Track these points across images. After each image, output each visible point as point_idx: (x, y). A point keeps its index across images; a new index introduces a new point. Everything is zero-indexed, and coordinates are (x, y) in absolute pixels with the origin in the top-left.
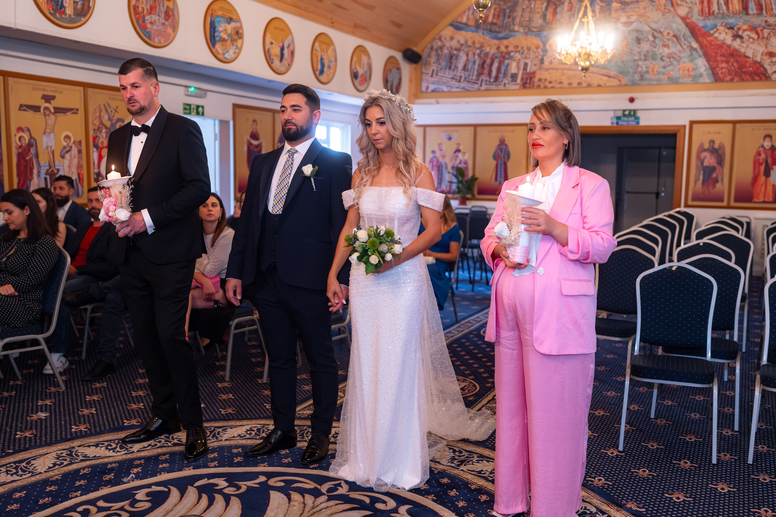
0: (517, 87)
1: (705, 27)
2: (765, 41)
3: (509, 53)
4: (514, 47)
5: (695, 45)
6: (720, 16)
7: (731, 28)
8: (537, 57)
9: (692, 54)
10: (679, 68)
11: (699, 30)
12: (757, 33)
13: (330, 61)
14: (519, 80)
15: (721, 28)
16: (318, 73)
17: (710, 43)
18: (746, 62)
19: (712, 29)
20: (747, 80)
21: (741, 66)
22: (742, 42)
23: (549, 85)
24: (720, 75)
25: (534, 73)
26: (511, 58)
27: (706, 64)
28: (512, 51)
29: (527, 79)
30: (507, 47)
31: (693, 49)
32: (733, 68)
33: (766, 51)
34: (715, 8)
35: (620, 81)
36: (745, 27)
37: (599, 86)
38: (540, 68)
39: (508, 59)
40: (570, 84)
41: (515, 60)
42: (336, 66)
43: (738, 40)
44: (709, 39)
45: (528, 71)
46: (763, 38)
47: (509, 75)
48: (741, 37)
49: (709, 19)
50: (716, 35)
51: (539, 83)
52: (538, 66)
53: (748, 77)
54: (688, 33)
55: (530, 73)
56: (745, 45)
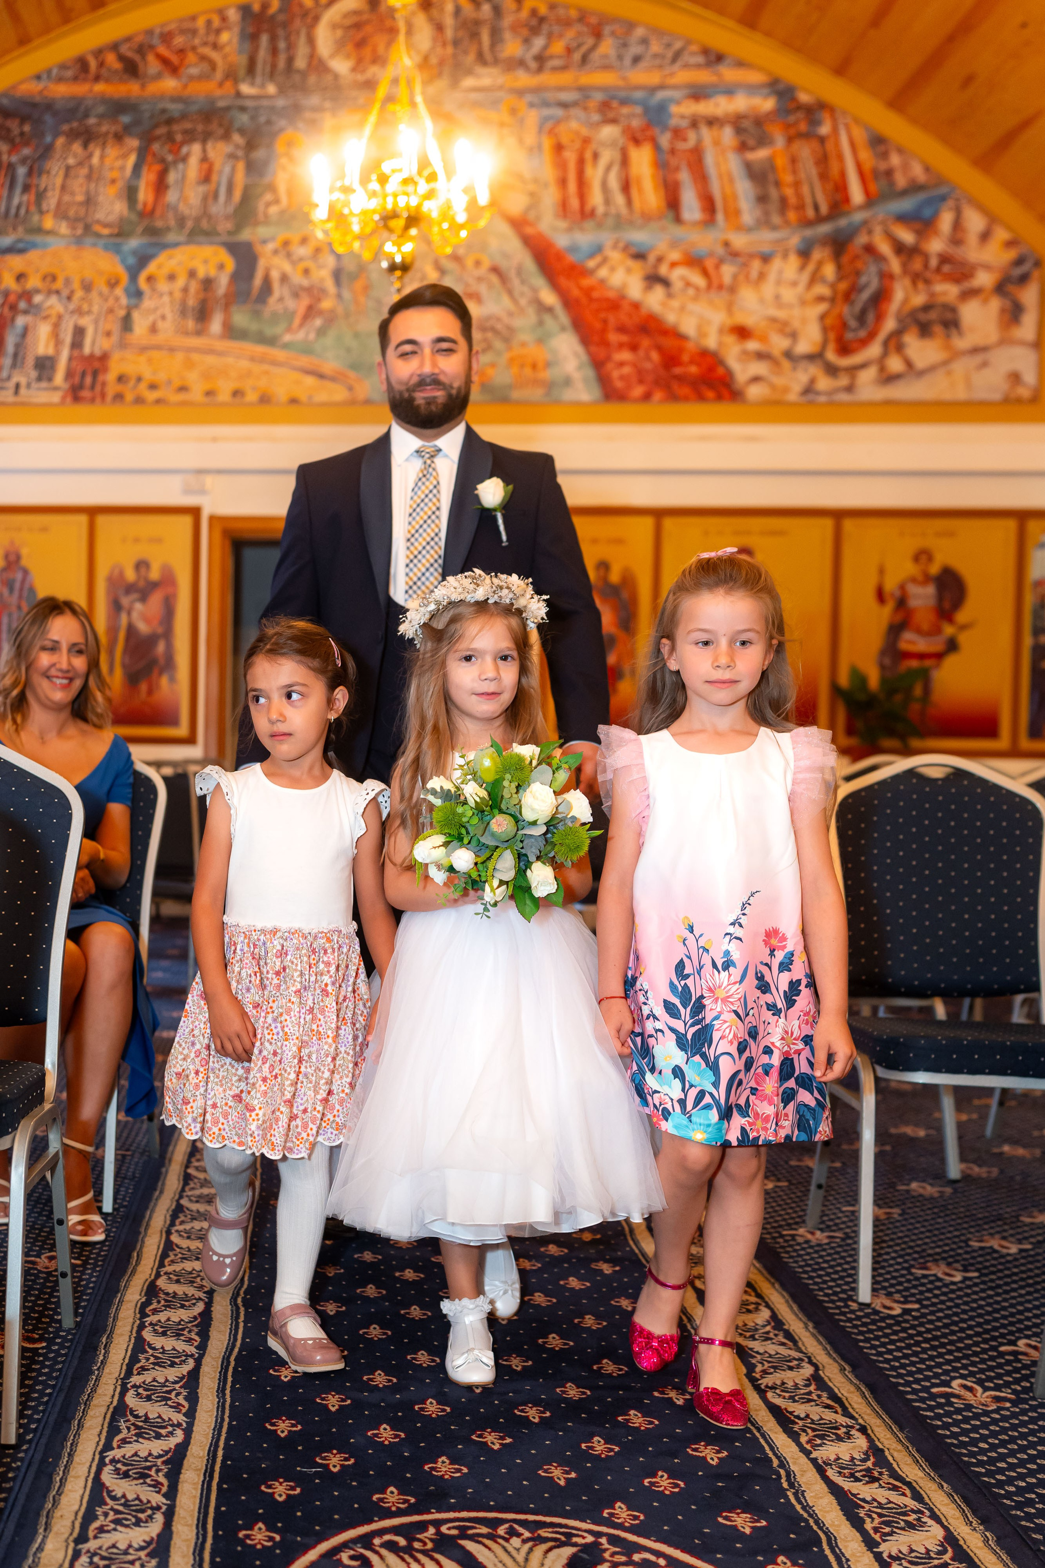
0: (56, 397)
1: (574, 248)
2: (724, 294)
3: (27, 295)
4: (44, 278)
5: (549, 297)
6: (610, 221)
7: (640, 256)
8: (111, 311)
9: (541, 323)
10: (511, 360)
11: (559, 256)
12: (705, 273)
14: (59, 378)
15: (615, 256)
17: (588, 292)
18: (681, 350)
19: (592, 256)
20: (686, 399)
21: (671, 360)
22: (670, 296)
23: (151, 396)
24: (619, 384)
25: (104, 358)
26: (32, 309)
27: (579, 349)
28: (37, 291)
29: (83, 374)
30: (20, 277)
31: (544, 309)
32: (648, 366)
33: (729, 322)
34: (596, 198)
35: (351, 389)
36: (675, 256)
37: (294, 401)
38: (123, 345)
39: (26, 312)
40: (209, 393)
41: (46, 318)
43: (659, 292)
44: (586, 282)
45: (87, 350)
46: (720, 287)
47: (30, 361)
48: (665, 283)
49: (582, 229)
50: (603, 273)
51: (119, 388)
52: (115, 338)
53: (686, 390)
54: (530, 264)
55: (92, 356)
56: (675, 303)
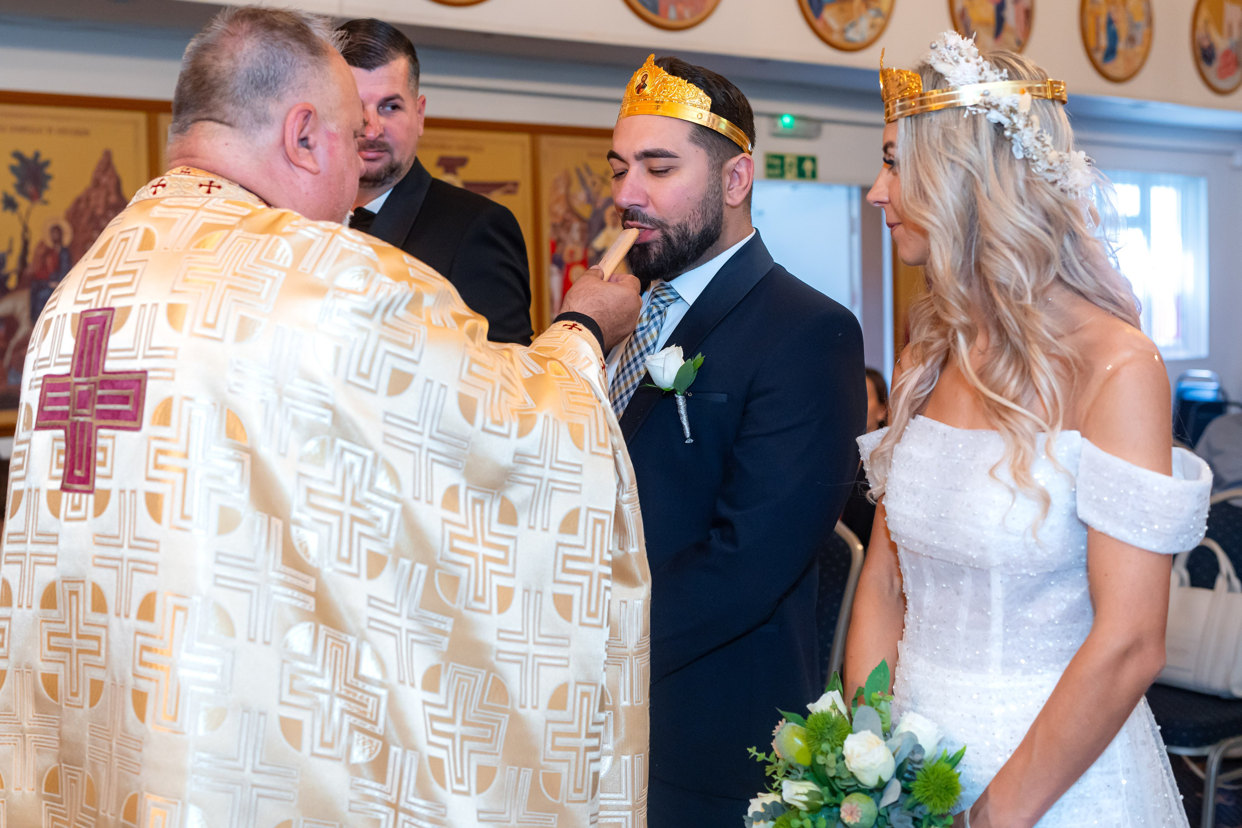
13: (1133, 25)
16: (1099, 56)
42: (1150, 36)
